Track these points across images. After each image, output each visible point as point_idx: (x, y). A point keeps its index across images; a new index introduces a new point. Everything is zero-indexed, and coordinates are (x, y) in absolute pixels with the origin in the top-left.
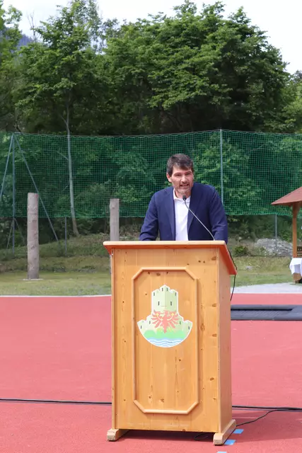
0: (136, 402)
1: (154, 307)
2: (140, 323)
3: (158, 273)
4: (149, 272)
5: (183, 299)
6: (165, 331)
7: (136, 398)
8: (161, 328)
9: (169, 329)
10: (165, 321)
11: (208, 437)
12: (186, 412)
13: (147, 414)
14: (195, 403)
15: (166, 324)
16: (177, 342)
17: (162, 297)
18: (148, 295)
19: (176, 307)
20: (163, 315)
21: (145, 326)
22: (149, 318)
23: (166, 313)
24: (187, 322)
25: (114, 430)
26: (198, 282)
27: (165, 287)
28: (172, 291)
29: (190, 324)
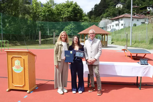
1: (16, 64)
2: (13, 67)
3: (16, 57)
4: (14, 57)
5: (21, 63)
6: (18, 69)
7: (13, 83)
9: (19, 69)
10: (18, 67)
11: (26, 91)
12: (22, 86)
13: (15, 86)
14: (24, 84)
15: (18, 68)
16: (20, 72)
17: (17, 62)
19: (20, 64)
21: (14, 68)
22: (15, 66)
23: (18, 65)
25: (8, 89)
26: (24, 59)
27: (17, 60)
28: (19, 61)
29: (23, 68)
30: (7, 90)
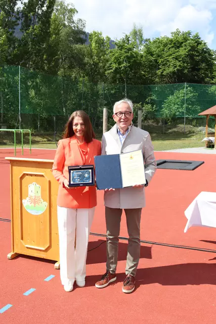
0: (21, 241)
1: (30, 193)
2: (23, 201)
3: (31, 175)
4: (27, 175)
5: (43, 191)
6: (35, 206)
7: (22, 239)
8: (33, 204)
9: (37, 205)
10: (35, 201)
11: (53, 262)
12: (43, 249)
13: (27, 248)
14: (48, 246)
15: (35, 203)
16: (40, 213)
18: (27, 187)
19: (39, 194)
20: (34, 198)
21: (26, 203)
22: (28, 198)
23: (35, 197)
24: (45, 202)
25: (12, 253)
26: (50, 182)
27: (34, 183)
28: (38, 185)
29: (46, 204)
30: (9, 256)
